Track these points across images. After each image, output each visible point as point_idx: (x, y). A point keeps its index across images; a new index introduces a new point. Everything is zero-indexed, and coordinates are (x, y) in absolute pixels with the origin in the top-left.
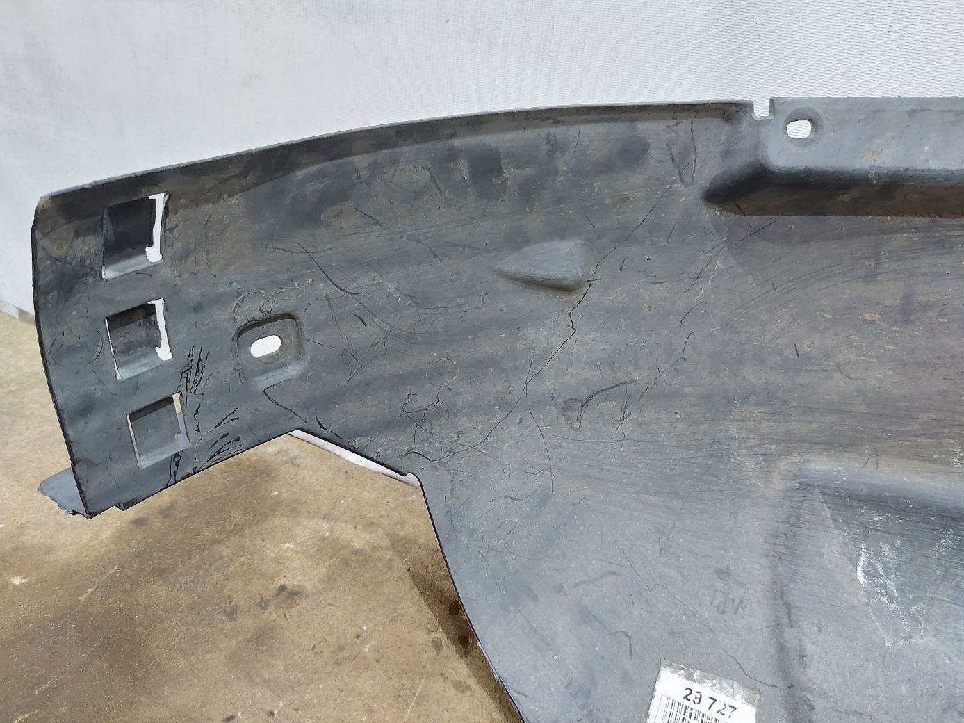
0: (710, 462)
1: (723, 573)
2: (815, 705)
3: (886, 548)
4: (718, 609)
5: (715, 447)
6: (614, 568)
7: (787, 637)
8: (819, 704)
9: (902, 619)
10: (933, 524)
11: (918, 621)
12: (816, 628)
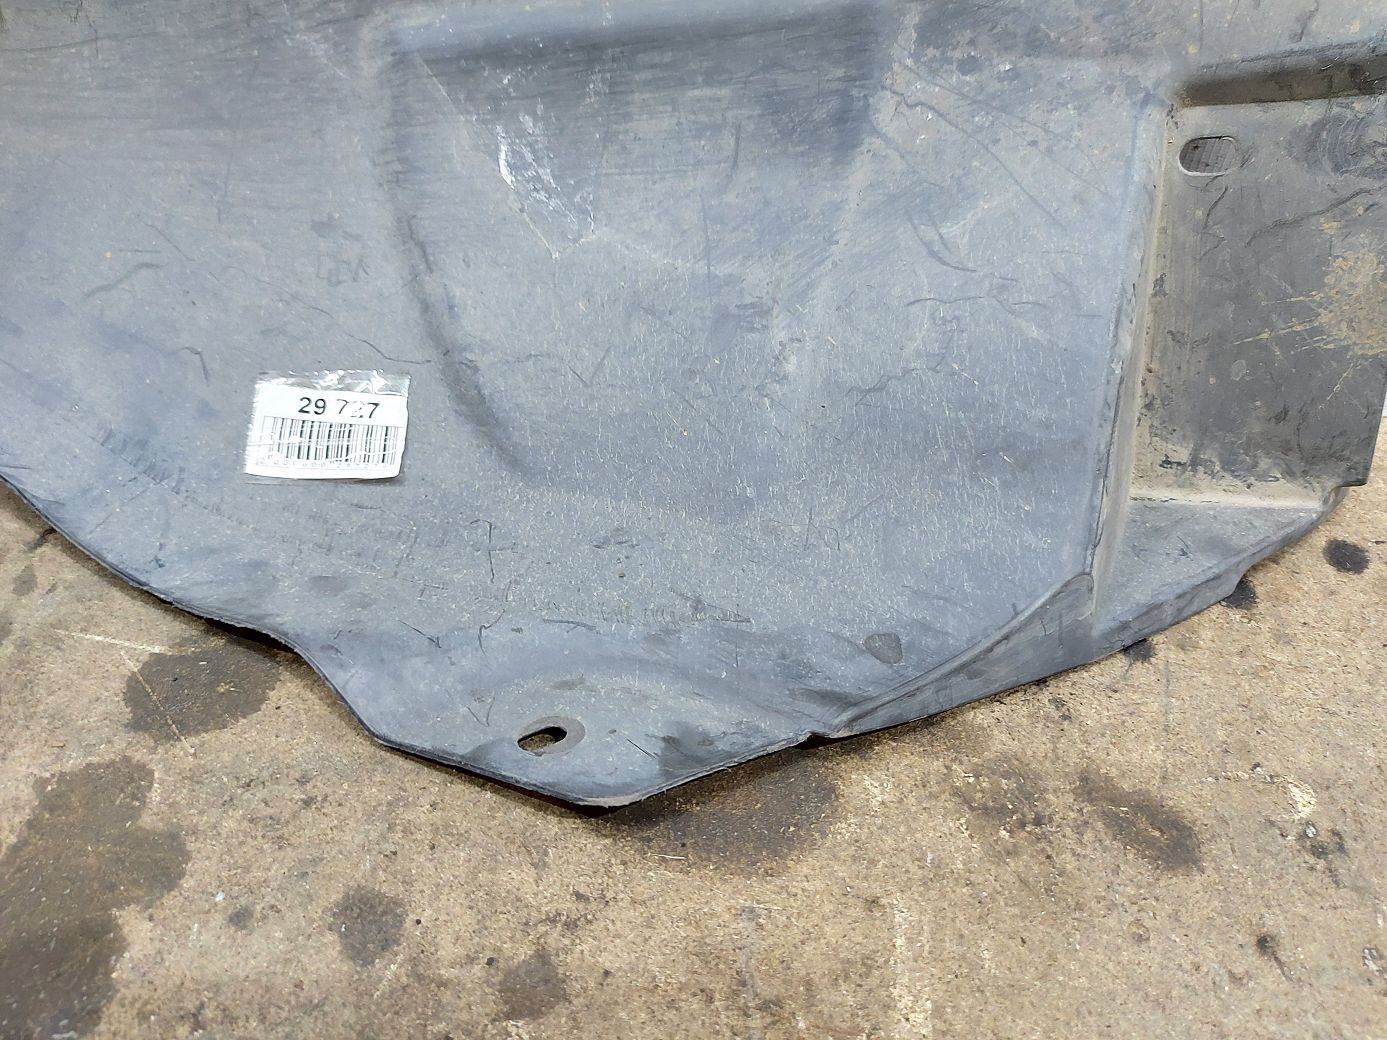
0: (256, 53)
1: (323, 227)
2: (479, 364)
3: (527, 121)
4: (330, 281)
5: (254, 23)
6: (147, 258)
7: (428, 289)
8: (483, 362)
9: (566, 216)
10: (574, 64)
11: (585, 212)
12: (462, 263)
